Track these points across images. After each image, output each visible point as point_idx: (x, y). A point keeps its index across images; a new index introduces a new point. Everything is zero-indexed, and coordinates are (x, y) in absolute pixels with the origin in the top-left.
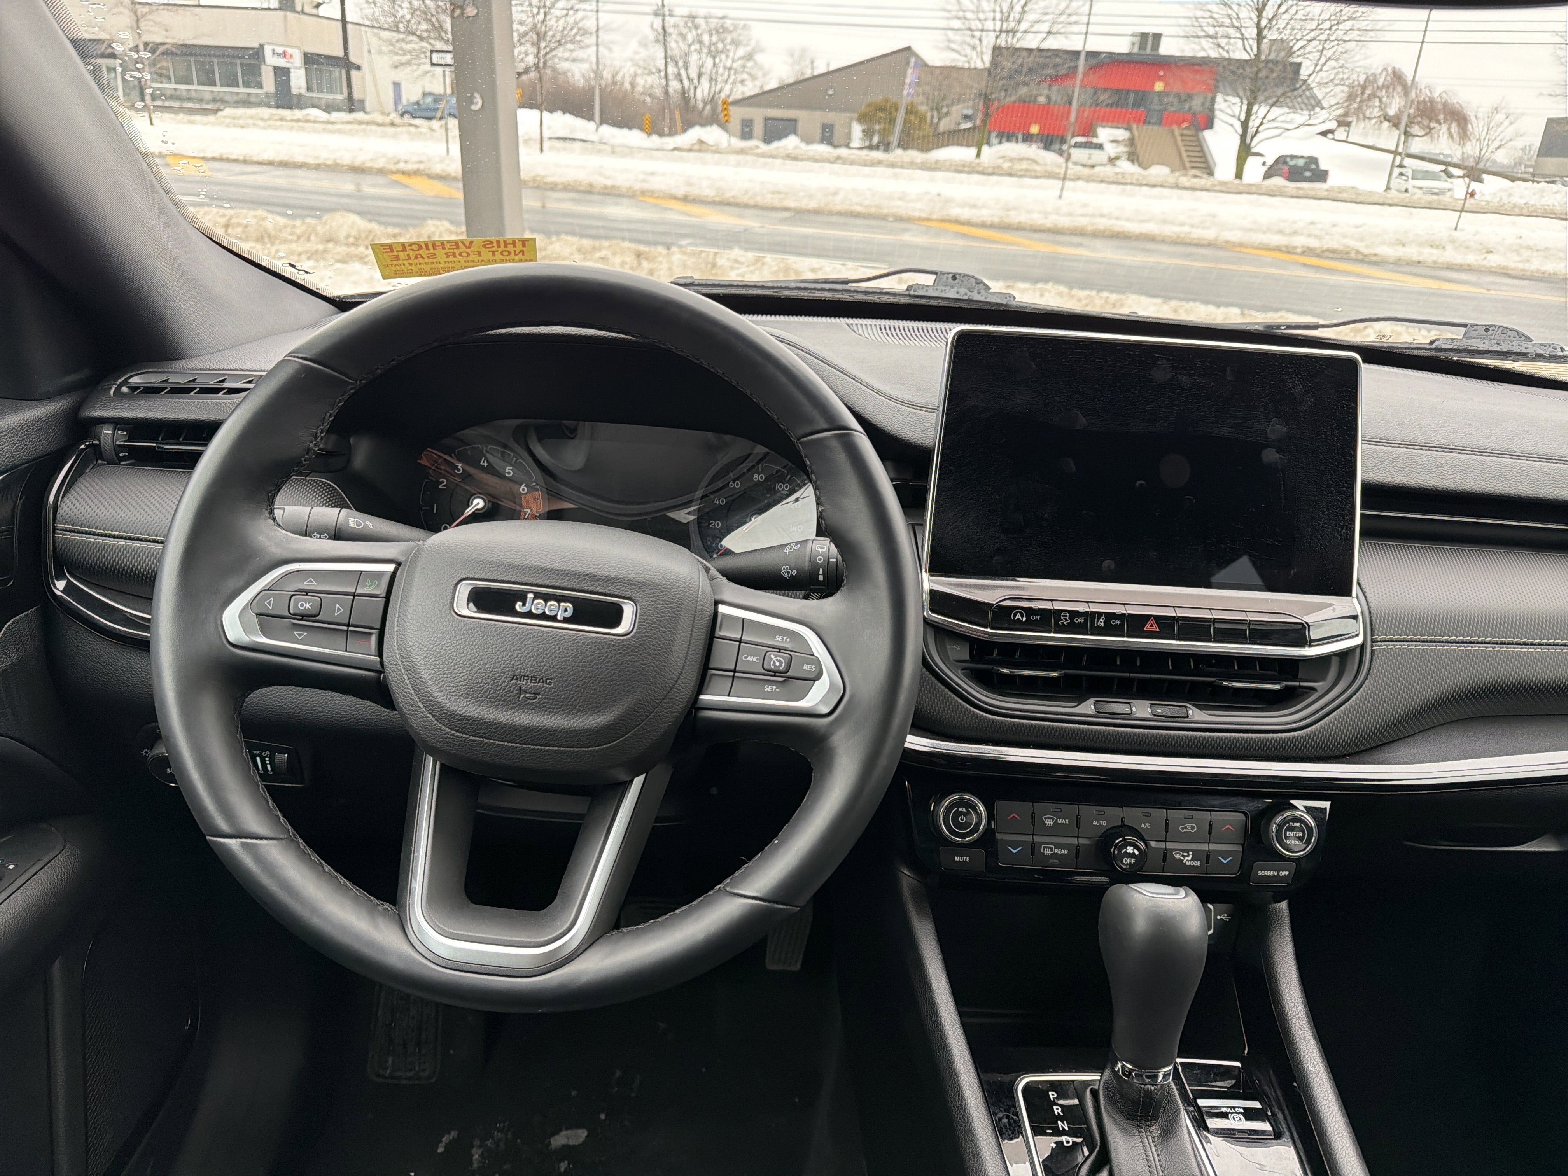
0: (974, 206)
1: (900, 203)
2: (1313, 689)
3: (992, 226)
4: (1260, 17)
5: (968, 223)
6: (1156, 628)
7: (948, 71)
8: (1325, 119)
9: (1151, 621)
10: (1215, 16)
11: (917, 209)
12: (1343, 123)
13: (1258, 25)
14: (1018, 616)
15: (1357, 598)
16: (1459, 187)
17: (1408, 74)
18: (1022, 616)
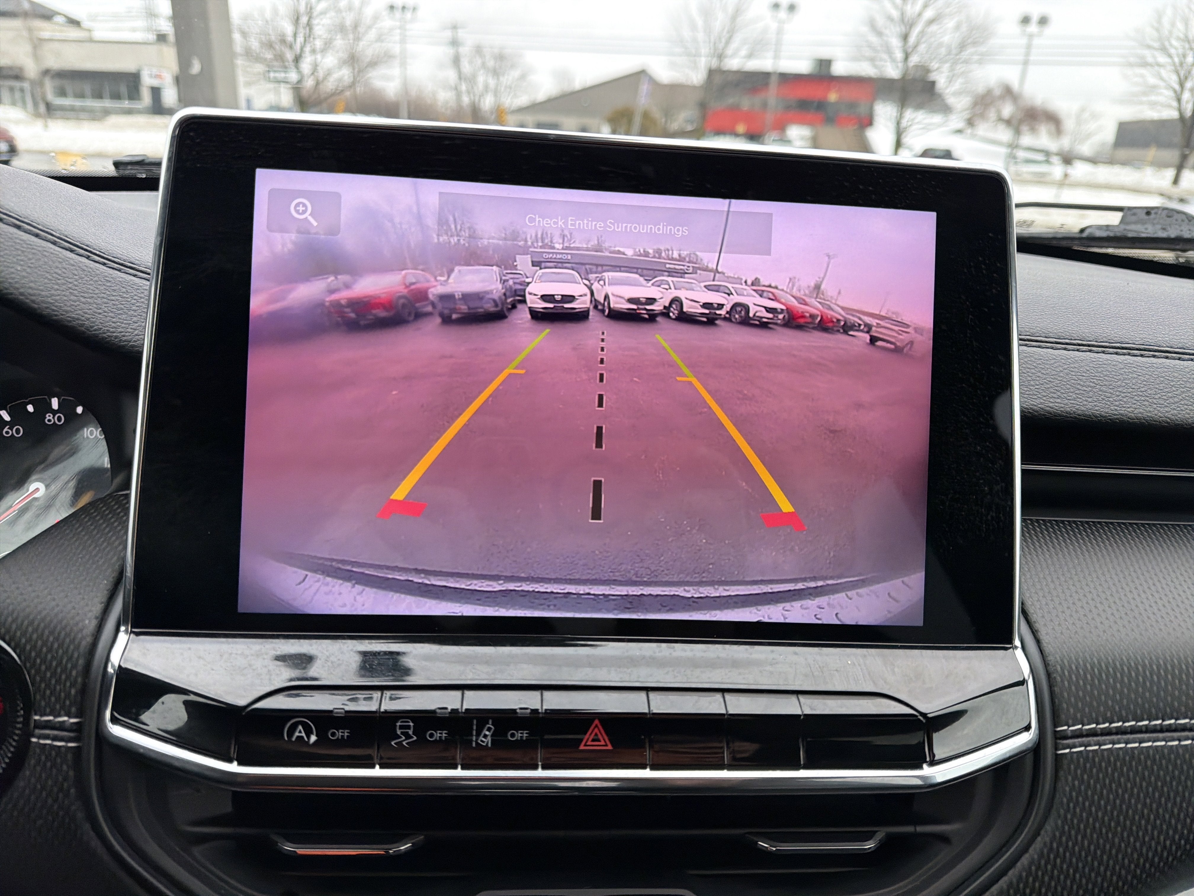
2: (944, 839)
4: (905, 44)
6: (605, 744)
7: (674, 88)
8: (956, 121)
9: (596, 730)
12: (970, 123)
13: (904, 51)
14: (300, 732)
15: (1023, 648)
16: (1057, 170)
17: (1015, 86)
18: (309, 733)
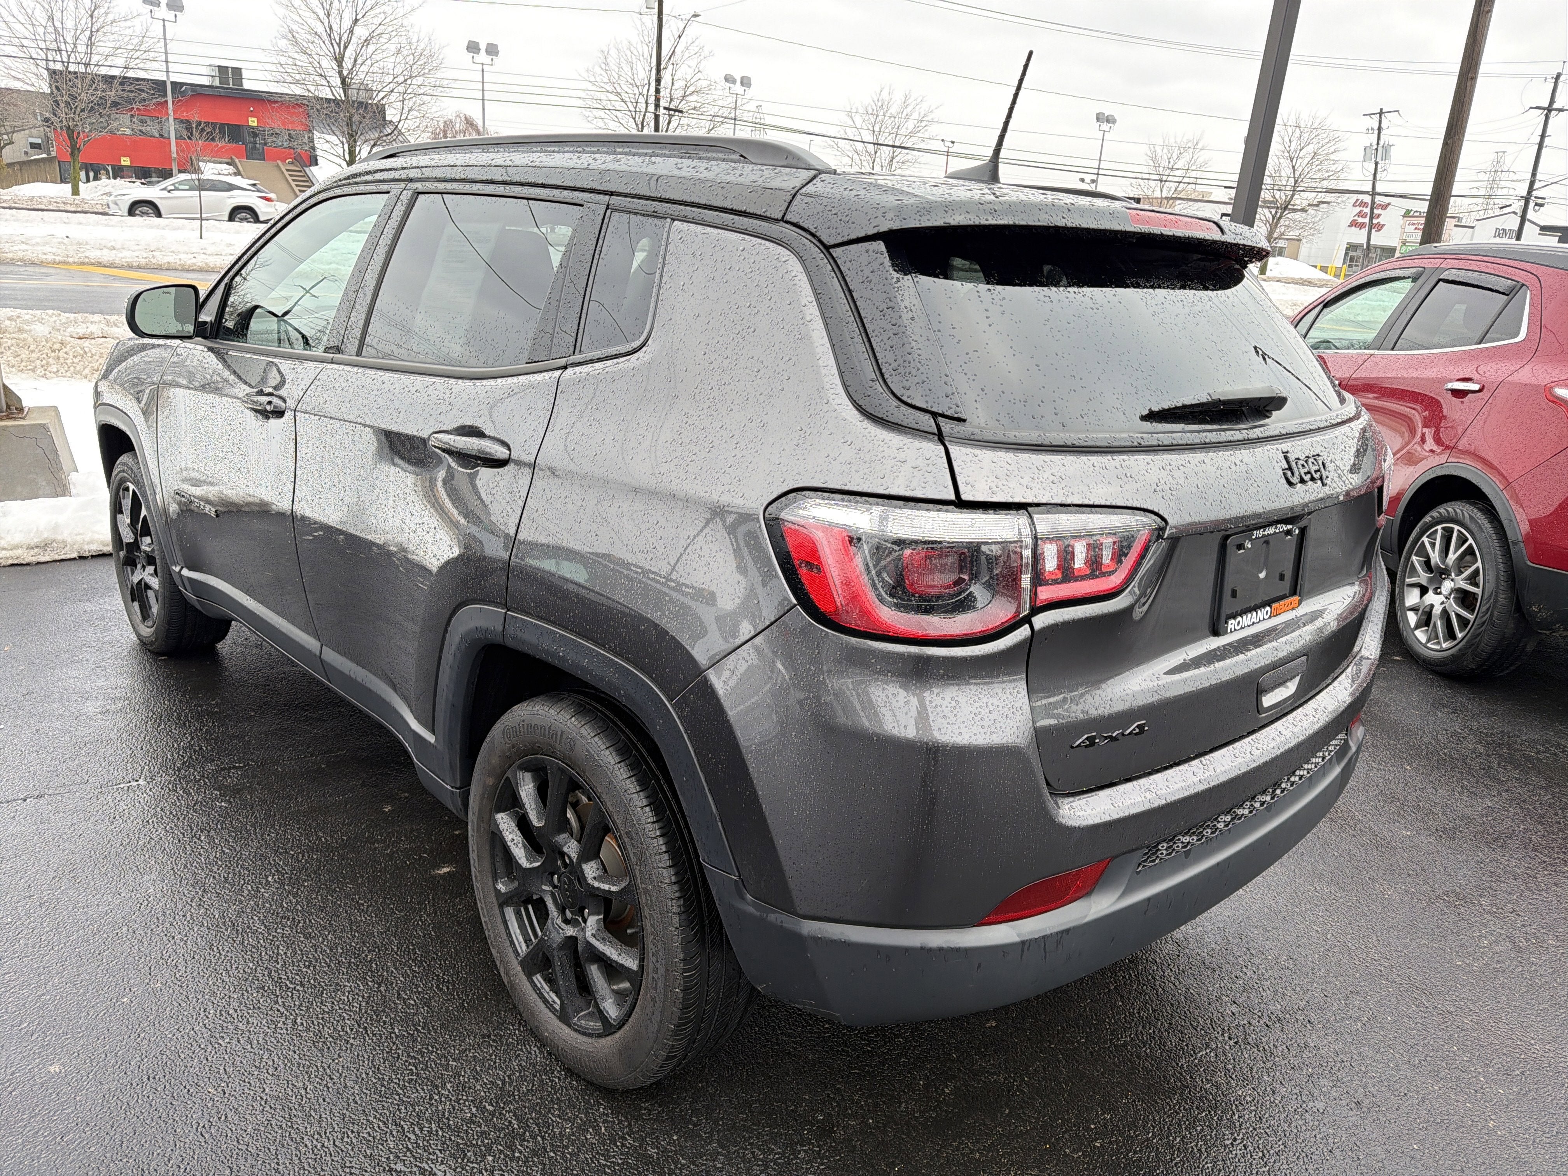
0: (113, 248)
1: (24, 247)
3: (139, 267)
4: (340, 65)
5: (112, 266)
10: (298, 63)
11: (48, 252)
13: (340, 73)
